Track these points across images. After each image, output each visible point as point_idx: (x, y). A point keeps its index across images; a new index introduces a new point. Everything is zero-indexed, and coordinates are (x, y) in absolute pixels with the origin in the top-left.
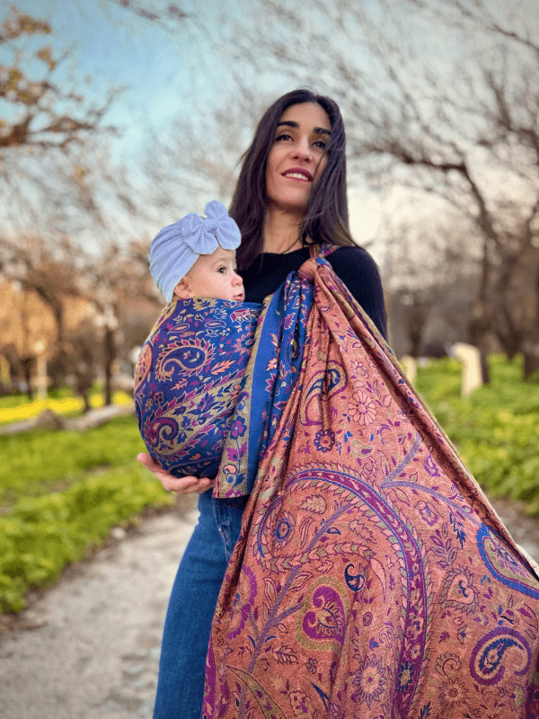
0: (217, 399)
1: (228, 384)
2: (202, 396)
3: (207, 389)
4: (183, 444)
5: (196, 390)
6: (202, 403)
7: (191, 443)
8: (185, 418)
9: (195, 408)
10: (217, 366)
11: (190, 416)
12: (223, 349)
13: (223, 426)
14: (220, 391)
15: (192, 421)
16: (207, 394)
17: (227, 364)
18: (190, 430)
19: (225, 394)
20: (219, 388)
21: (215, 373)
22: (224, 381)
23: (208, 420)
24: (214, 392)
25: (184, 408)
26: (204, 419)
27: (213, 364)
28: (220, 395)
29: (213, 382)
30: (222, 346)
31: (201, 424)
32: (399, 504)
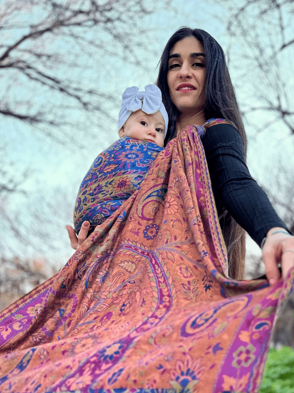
0: (104, 188)
1: (112, 179)
2: (96, 185)
3: (99, 181)
4: (80, 213)
5: (94, 181)
6: (95, 189)
7: (84, 213)
8: (85, 197)
9: (91, 192)
10: (107, 167)
11: (88, 196)
12: (113, 158)
13: (104, 206)
14: (107, 183)
15: (88, 200)
16: (99, 185)
17: (113, 167)
18: (85, 205)
19: (110, 186)
20: (106, 181)
21: (105, 171)
22: (109, 177)
23: (96, 201)
24: (103, 183)
25: (86, 191)
26: (94, 199)
27: (106, 166)
28: (106, 186)
29: (103, 177)
30: (113, 155)
31: (92, 202)
32: (166, 261)
